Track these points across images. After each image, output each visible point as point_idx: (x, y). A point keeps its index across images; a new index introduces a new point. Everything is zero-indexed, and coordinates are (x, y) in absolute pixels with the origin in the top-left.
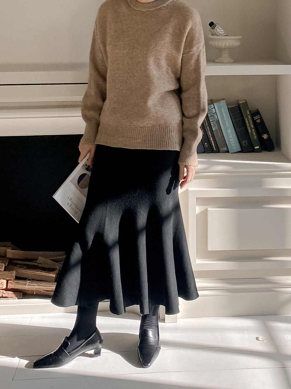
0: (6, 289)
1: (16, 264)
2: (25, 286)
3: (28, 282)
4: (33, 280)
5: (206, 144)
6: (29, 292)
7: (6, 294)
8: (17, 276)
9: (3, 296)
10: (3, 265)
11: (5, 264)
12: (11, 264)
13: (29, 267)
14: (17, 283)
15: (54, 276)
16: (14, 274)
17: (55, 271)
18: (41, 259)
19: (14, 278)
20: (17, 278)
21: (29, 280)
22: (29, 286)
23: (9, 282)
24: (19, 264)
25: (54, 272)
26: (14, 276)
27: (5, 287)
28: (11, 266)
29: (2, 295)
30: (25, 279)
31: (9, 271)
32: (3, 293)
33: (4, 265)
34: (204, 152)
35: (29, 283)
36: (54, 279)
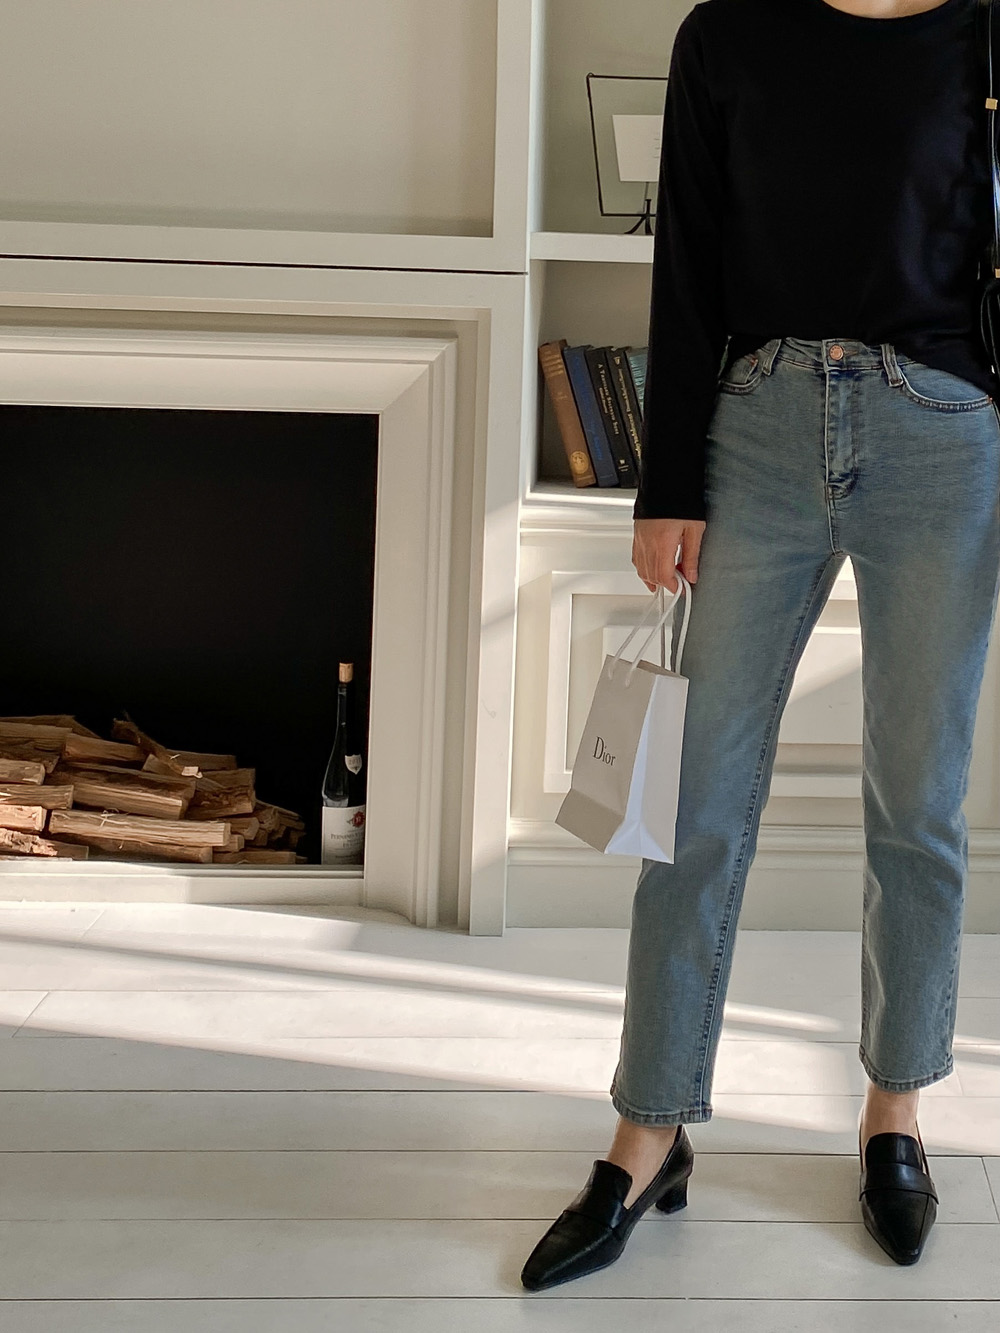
0: (45, 834)
1: (77, 771)
2: (96, 828)
3: (106, 815)
4: (121, 812)
5: (622, 462)
6: (105, 847)
7: (43, 847)
8: (78, 800)
9: (35, 851)
10: (39, 770)
11: (46, 768)
12: (63, 769)
13: (112, 779)
14: (77, 817)
15: (179, 802)
16: (68, 793)
17: (181, 789)
19: (70, 804)
20: (77, 806)
21: (110, 811)
22: (107, 828)
23: (53, 813)
24: (84, 770)
25: (180, 793)
26: (70, 800)
27: (39, 825)
28: (63, 775)
29: (32, 849)
30: (99, 809)
31: (57, 784)
32: (33, 843)
33: (42, 768)
34: (618, 486)
35: (108, 818)
36: (178, 811)
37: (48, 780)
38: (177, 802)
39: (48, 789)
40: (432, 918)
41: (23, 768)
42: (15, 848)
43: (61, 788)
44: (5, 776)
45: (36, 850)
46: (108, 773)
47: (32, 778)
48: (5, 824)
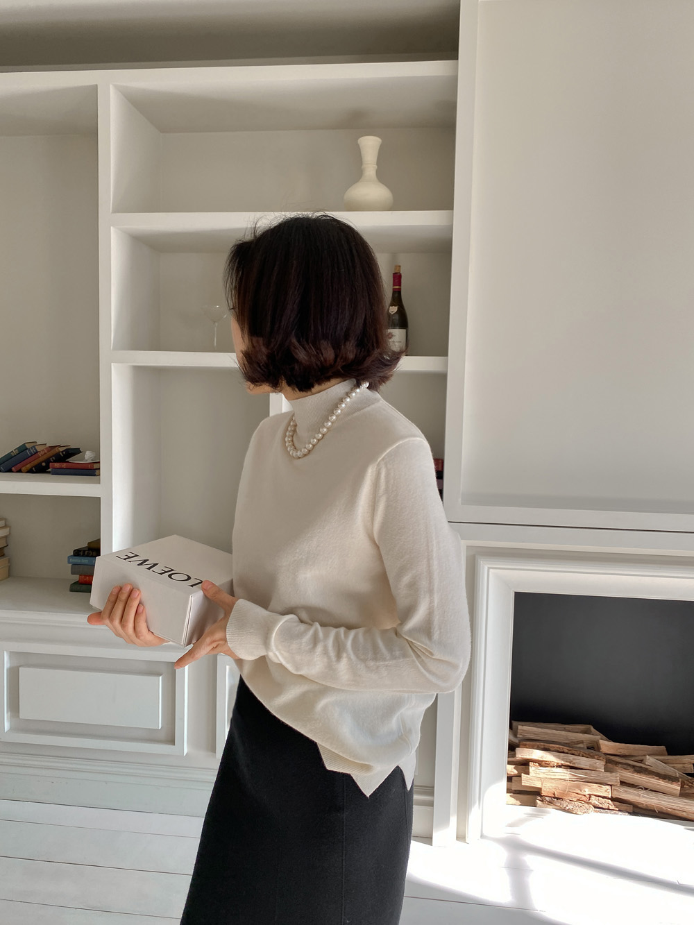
0: (613, 799)
1: (617, 763)
2: (637, 798)
3: (641, 791)
4: (646, 789)
7: (613, 806)
8: (621, 781)
10: (601, 763)
11: (603, 763)
12: (612, 762)
13: (637, 770)
14: (624, 790)
16: (615, 777)
17: (677, 780)
18: (650, 761)
20: (622, 783)
22: (645, 799)
23: (613, 788)
24: (620, 763)
25: (677, 782)
26: (618, 781)
27: (609, 795)
28: (611, 766)
29: (608, 807)
30: (635, 787)
31: (611, 772)
32: (608, 804)
35: (644, 793)
36: (678, 793)
37: (606, 770)
38: (676, 787)
39: (608, 774)
41: (593, 763)
42: (601, 806)
43: (614, 774)
44: (588, 767)
45: (611, 808)
46: (634, 766)
47: (600, 768)
48: (595, 793)
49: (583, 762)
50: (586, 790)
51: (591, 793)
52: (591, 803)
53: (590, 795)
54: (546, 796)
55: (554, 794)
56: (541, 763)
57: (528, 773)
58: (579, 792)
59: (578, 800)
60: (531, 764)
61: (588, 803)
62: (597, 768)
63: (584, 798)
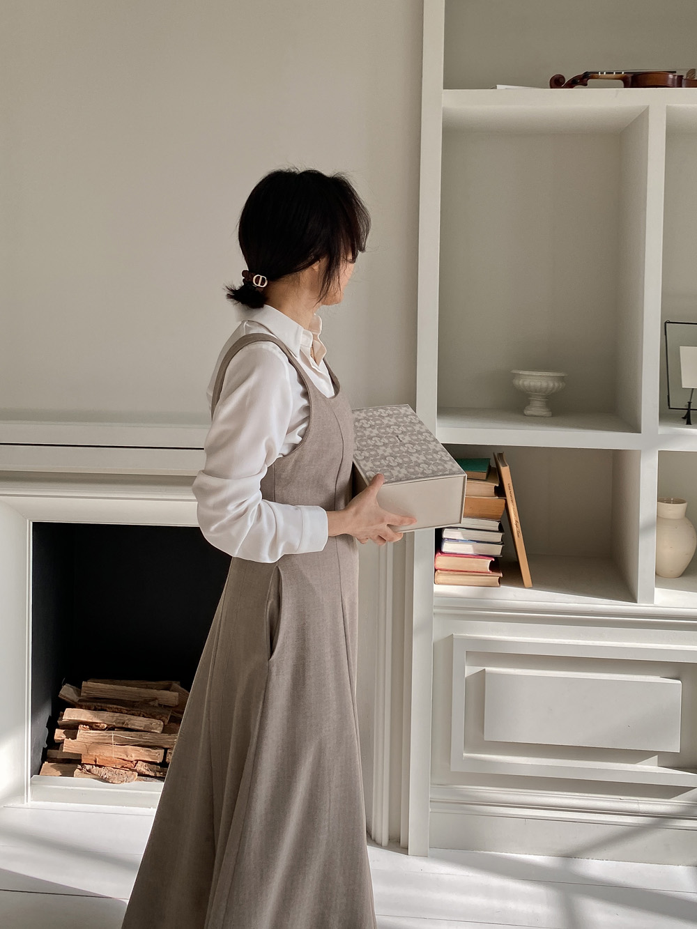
23: (168, 751)
27: (159, 760)
28: (173, 726)
31: (170, 733)
33: (162, 723)
37: (163, 732)
39: (166, 736)
40: (385, 841)
41: (151, 724)
42: (148, 773)
43: (172, 736)
44: (142, 728)
47: (156, 729)
48: (141, 759)
49: (139, 722)
50: (133, 755)
51: (138, 759)
52: (136, 771)
53: (137, 761)
54: (87, 764)
55: (96, 761)
56: (92, 726)
57: (74, 737)
58: (126, 758)
59: (123, 767)
60: (81, 727)
61: (133, 770)
62: (152, 728)
63: (129, 765)
